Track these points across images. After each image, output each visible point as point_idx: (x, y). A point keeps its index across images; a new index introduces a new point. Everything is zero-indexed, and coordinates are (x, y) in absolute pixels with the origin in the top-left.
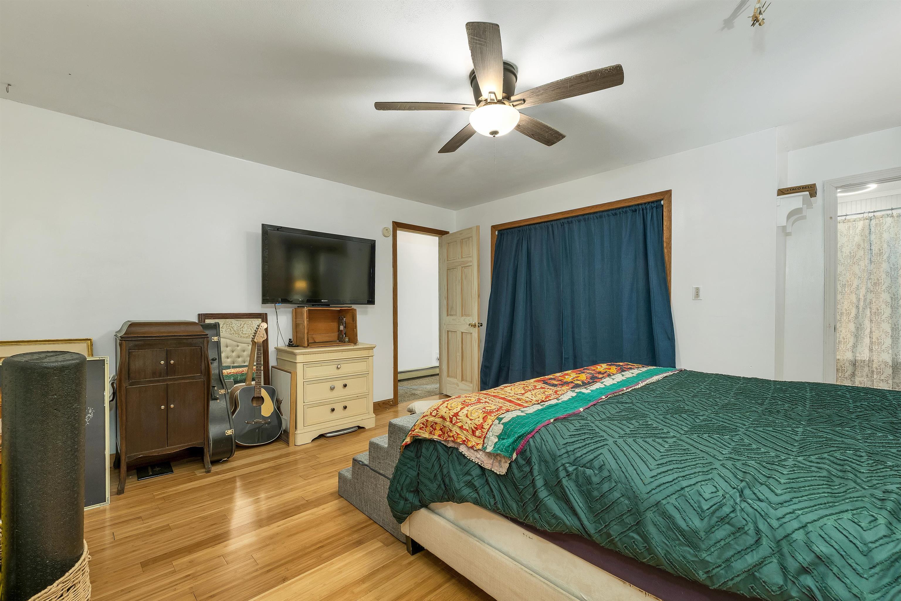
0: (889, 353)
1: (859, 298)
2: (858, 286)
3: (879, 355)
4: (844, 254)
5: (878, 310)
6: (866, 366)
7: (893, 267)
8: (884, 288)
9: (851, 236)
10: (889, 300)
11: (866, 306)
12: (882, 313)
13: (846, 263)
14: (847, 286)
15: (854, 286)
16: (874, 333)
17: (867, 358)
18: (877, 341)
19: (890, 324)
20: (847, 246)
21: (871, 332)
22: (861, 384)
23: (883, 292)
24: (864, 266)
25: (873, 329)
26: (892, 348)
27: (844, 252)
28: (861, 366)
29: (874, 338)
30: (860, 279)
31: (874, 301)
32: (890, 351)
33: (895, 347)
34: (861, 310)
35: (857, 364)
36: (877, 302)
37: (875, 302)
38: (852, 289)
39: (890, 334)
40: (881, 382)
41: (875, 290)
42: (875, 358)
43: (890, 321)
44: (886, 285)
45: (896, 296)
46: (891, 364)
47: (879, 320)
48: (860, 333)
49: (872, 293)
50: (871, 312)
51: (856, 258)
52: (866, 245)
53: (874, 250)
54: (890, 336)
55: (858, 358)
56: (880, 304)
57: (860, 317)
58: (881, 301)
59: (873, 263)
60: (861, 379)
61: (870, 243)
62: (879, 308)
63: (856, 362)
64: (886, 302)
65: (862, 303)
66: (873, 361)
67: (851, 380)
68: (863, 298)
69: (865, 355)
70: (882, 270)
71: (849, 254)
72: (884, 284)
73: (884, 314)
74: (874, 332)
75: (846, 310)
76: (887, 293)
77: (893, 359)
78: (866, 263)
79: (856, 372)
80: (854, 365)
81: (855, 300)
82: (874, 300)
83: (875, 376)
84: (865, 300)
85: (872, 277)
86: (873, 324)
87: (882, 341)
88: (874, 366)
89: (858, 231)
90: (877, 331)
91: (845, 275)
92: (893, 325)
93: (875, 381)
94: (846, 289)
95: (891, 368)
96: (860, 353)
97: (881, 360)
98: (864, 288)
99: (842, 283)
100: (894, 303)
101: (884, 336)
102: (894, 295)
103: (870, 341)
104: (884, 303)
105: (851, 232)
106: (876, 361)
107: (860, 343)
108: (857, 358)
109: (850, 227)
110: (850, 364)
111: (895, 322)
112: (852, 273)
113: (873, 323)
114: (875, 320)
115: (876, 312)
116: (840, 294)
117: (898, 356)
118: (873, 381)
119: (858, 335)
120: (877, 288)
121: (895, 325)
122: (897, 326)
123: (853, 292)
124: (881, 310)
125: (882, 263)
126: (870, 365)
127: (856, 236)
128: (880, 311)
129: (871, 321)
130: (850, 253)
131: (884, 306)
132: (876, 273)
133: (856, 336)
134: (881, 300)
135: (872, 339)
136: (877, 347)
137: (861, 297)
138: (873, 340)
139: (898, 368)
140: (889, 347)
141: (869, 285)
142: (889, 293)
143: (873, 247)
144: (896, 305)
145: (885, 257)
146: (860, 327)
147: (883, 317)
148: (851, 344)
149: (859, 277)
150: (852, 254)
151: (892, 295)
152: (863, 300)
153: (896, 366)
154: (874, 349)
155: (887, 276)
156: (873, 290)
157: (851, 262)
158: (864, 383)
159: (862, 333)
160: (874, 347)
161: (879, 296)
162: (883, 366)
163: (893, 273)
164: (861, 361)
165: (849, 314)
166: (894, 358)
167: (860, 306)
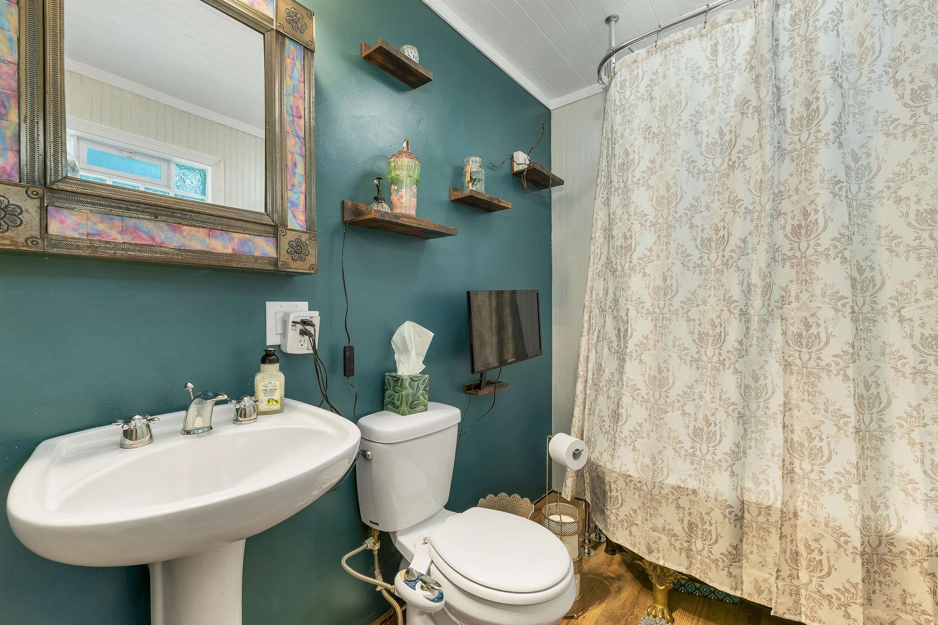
0: (848, 498)
1: (749, 285)
2: (744, 241)
3: (815, 498)
4: (705, 140)
5: (808, 326)
6: (773, 530)
7: (852, 165)
8: (825, 240)
9: (721, 75)
10: (845, 289)
11: (771, 313)
12: (823, 339)
13: (711, 169)
14: (714, 245)
15: (734, 241)
16: (795, 412)
17: (776, 500)
18: (806, 444)
19: (851, 384)
20: (713, 111)
21: (787, 407)
22: (760, 592)
23: (822, 260)
24: (760, 171)
25: (795, 396)
26: (862, 477)
27: (705, 133)
28: (760, 528)
29: (798, 428)
30: (749, 217)
31: (793, 294)
32: (854, 491)
33: (870, 473)
34: (754, 325)
35: (747, 515)
36: (804, 297)
37: (797, 298)
38: (727, 254)
39: (853, 420)
40: (825, 603)
41: (798, 254)
42: (800, 504)
43: (850, 372)
44: (833, 231)
45: (863, 161)
46: (856, 540)
47: (812, 364)
48: (753, 406)
49: (788, 264)
50: (784, 333)
51: (739, 147)
52: (765, 199)
53: (789, 110)
54: (850, 429)
55: (751, 497)
56: (813, 305)
57: (753, 350)
58: (818, 292)
59: (788, 158)
60: (761, 575)
61: (778, 88)
62: (811, 320)
63: (742, 510)
64: (837, 297)
65: (757, 302)
66: (795, 515)
67: (730, 574)
68: (759, 283)
69: (770, 487)
70: (816, 174)
71: (717, 136)
72: (825, 228)
73: (827, 343)
74: (798, 407)
75: (714, 326)
76: (838, 260)
77: (866, 520)
78: (767, 157)
79: (745, 547)
80: (739, 519)
81: (736, 293)
82: (794, 289)
83: (804, 576)
84: (768, 289)
85: (786, 206)
86: (794, 377)
87: (824, 444)
88: (800, 534)
89: (741, 56)
90: (806, 406)
91: (708, 208)
92: (861, 385)
93: (803, 592)
94: (713, 256)
95: (859, 560)
96: (756, 481)
97: (821, 515)
98: (762, 247)
99: (700, 234)
100: (860, 301)
101: (829, 428)
102: (861, 271)
103: (786, 441)
104: (827, 300)
105: (721, 61)
106: (804, 517)
107: (756, 440)
108: (746, 498)
109: (716, 45)
110: (725, 517)
111: (866, 373)
112: (726, 201)
113: (792, 373)
114: (798, 362)
115: (800, 335)
116: (697, 271)
117: (882, 511)
118: (798, 594)
119: (747, 413)
120: (805, 357)
121: (868, 387)
122: (873, 390)
123: (727, 363)
124: (818, 325)
125: (816, 150)
126: (787, 530)
127: (736, 75)
128: (814, 330)
129: (787, 365)
130: (722, 134)
131: (826, 313)
132: (797, 190)
133: (741, 416)
134: (817, 287)
135: (792, 431)
136: (807, 466)
137: (755, 279)
138: (796, 438)
139: (882, 561)
140: (848, 472)
141: (779, 236)
142: (845, 260)
143: (786, 102)
144: (867, 308)
145: (826, 125)
146: (753, 384)
147: (827, 355)
148: (727, 445)
149: (748, 211)
150: (727, 138)
151: (854, 268)
152: (759, 291)
153: (875, 551)
154: (797, 470)
155: (835, 195)
156: (790, 254)
157: (725, 166)
158: (770, 592)
159: (762, 405)
160: (797, 462)
161: (811, 273)
162: (828, 544)
163: (854, 188)
164: (759, 506)
165: (720, 339)
166: (869, 518)
167: (752, 312)
